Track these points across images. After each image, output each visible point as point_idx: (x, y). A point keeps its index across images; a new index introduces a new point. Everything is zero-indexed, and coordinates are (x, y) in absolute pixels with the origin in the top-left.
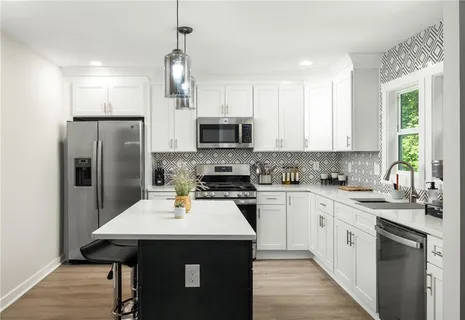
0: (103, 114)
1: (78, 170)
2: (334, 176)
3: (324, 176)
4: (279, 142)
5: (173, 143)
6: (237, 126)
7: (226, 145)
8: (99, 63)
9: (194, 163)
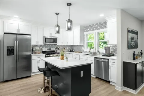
0: (17, 33)
1: (8, 50)
2: (72, 50)
3: (70, 50)
4: (63, 43)
5: (37, 42)
6: (54, 39)
7: (48, 43)
8: (17, 17)
9: (41, 47)
